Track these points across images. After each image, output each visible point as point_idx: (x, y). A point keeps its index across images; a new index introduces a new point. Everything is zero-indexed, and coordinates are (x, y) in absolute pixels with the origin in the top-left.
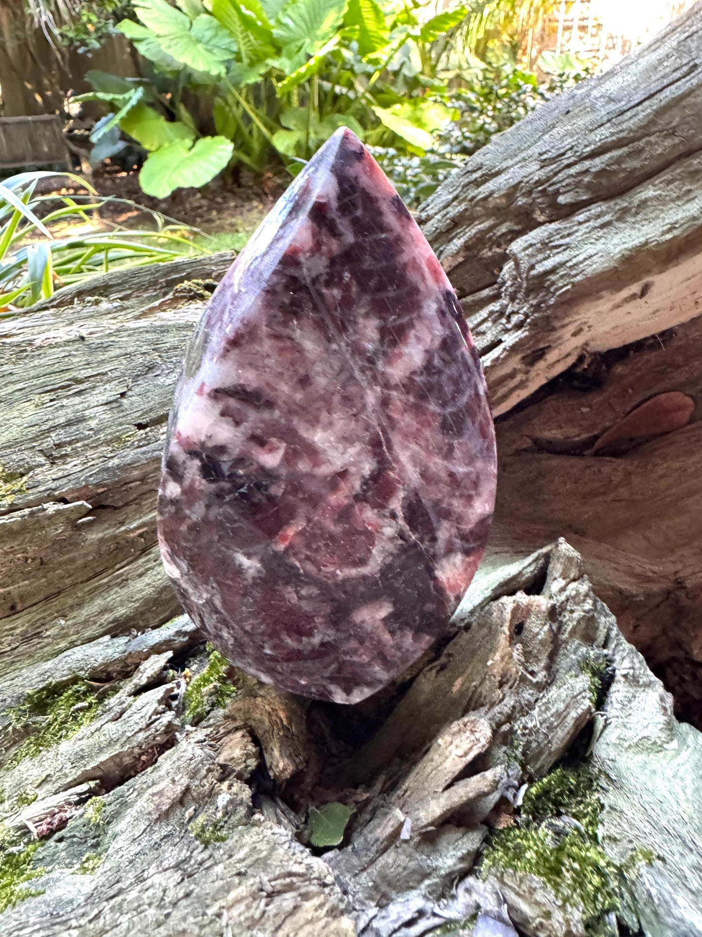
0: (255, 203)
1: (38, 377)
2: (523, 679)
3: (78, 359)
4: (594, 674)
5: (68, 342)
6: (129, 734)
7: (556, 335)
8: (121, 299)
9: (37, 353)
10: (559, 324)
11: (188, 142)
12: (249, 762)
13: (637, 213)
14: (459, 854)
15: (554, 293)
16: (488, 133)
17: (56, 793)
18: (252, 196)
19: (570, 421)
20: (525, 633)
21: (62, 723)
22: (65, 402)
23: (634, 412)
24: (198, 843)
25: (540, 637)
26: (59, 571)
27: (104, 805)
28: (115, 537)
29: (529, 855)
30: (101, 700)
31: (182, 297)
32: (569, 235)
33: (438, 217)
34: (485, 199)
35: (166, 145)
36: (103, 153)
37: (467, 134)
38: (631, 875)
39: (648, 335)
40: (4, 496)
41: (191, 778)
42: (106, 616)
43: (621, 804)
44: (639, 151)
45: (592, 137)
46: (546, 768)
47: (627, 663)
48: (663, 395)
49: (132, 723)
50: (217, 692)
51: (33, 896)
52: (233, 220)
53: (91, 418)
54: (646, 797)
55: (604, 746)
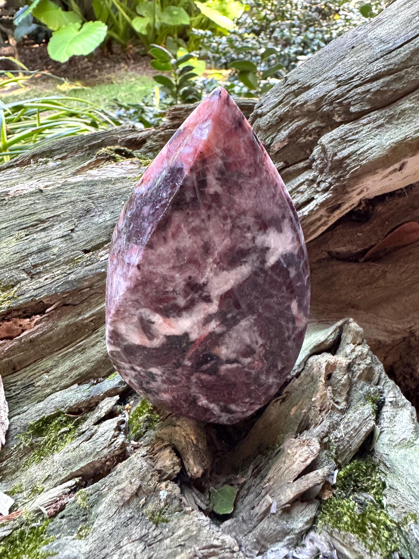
0: (123, 65)
1: (15, 219)
2: (333, 408)
3: (40, 206)
4: (373, 402)
5: (32, 194)
6: (98, 450)
7: (348, 196)
8: (61, 159)
9: (12, 202)
10: (351, 190)
11: (78, 25)
12: (175, 468)
13: (399, 119)
14: (305, 520)
15: (349, 171)
16: (269, 21)
17: (55, 486)
18: (120, 60)
19: (350, 242)
20: (333, 379)
21: (53, 441)
22: (35, 236)
23: (389, 236)
24: (151, 523)
25: (342, 382)
26: (42, 345)
27: (88, 495)
28: (76, 323)
29: (346, 519)
30: (76, 425)
31: (102, 159)
32: (357, 133)
33: (270, 114)
34: (302, 105)
35: (64, 26)
36: (23, 32)
37: (256, 21)
38: (405, 529)
39: (398, 188)
40: (3, 301)
41: (141, 480)
42: (74, 372)
43: (396, 485)
44: (401, 78)
45: (370, 67)
46: (348, 460)
47: (391, 394)
48: (406, 225)
49: (99, 443)
50: (148, 420)
51: (52, 555)
52: (109, 76)
53: (53, 247)
54: (410, 480)
55: (381, 446)
